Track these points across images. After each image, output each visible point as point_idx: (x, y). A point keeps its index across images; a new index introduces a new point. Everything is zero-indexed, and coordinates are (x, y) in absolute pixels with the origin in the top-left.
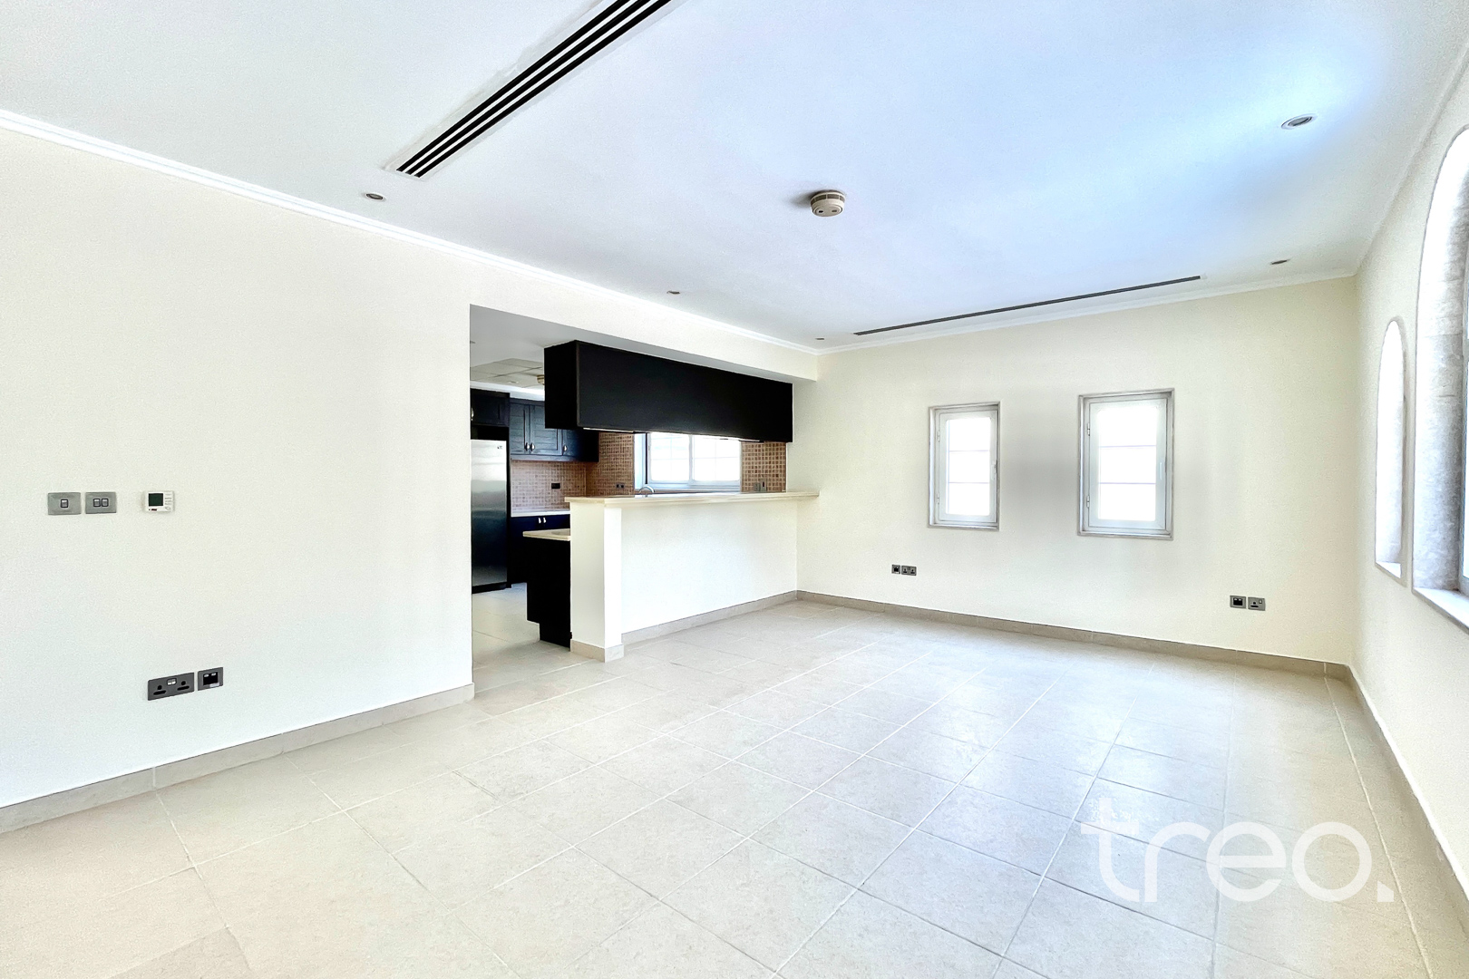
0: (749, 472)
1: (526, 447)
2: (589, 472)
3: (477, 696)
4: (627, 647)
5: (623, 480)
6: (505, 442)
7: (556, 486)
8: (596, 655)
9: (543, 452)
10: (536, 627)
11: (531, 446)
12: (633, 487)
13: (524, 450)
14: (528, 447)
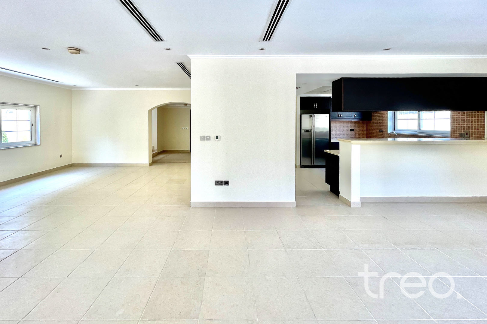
0: (456, 127)
1: (338, 116)
2: (367, 125)
3: (297, 206)
4: (362, 204)
5: (383, 129)
6: (329, 115)
7: (352, 130)
8: (348, 203)
9: (345, 117)
10: (328, 186)
11: (340, 115)
12: (387, 132)
13: (337, 117)
14: (339, 116)
